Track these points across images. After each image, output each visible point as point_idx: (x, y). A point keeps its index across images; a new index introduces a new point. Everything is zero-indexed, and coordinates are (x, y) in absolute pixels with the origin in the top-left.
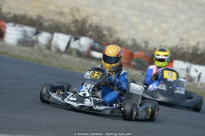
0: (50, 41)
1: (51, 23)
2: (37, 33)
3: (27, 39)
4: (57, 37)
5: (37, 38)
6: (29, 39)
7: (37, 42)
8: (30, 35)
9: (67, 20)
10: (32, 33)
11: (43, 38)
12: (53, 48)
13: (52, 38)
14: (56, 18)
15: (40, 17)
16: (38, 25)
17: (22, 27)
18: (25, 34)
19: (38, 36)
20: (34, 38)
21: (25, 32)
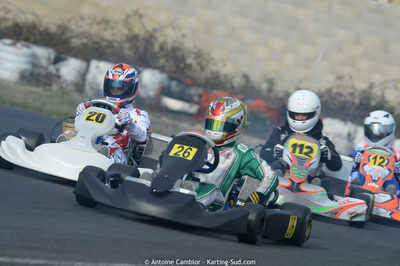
0: (83, 75)
1: (85, 41)
2: (57, 60)
3: (37, 70)
4: (97, 67)
5: (58, 70)
6: (43, 72)
7: (59, 76)
8: (44, 62)
9: (116, 34)
10: (49, 59)
11: (70, 69)
12: (87, 88)
13: (87, 70)
14: (95, 29)
15: (64, 29)
16: (60, 43)
17: (28, 47)
18: (34, 61)
19: (58, 65)
20: (52, 69)
21: (34, 56)
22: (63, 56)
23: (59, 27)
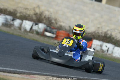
0: (21, 25)
1: (21, 14)
2: (13, 20)
3: (7, 23)
4: (25, 22)
5: (13, 23)
6: (9, 23)
7: (13, 25)
8: (9, 20)
9: (31, 13)
10: (11, 19)
11: (17, 23)
12: (23, 30)
13: (22, 23)
14: (25, 11)
16: (14, 15)
17: (5, 15)
18: (6, 20)
19: (14, 21)
20: (12, 22)
21: (6, 19)
22: (15, 19)
23: (14, 10)
